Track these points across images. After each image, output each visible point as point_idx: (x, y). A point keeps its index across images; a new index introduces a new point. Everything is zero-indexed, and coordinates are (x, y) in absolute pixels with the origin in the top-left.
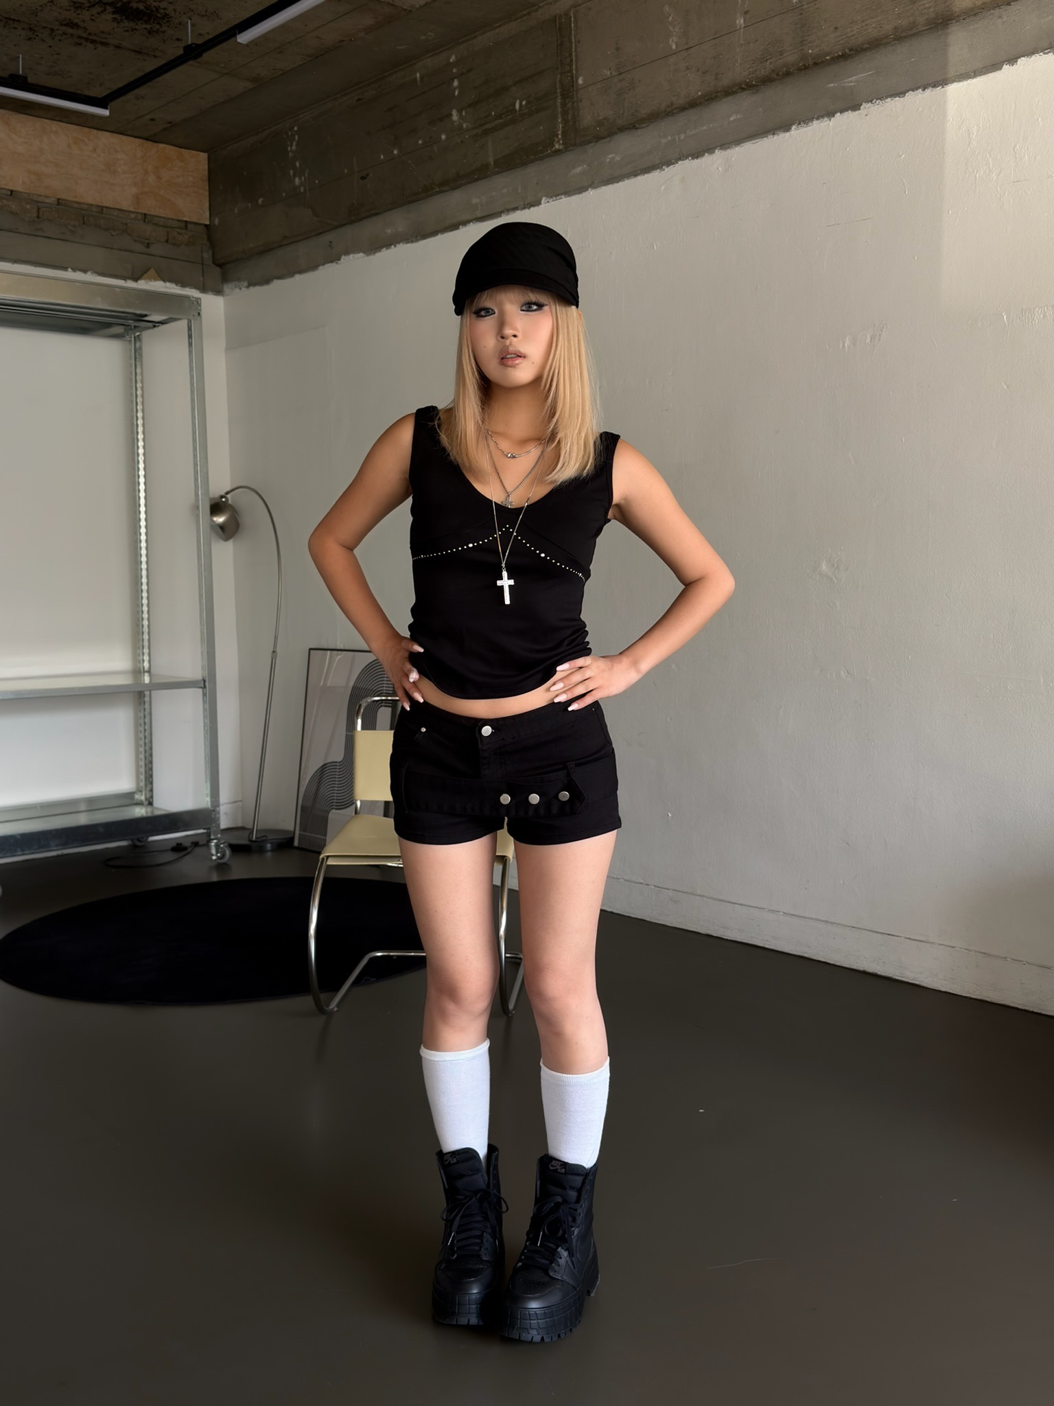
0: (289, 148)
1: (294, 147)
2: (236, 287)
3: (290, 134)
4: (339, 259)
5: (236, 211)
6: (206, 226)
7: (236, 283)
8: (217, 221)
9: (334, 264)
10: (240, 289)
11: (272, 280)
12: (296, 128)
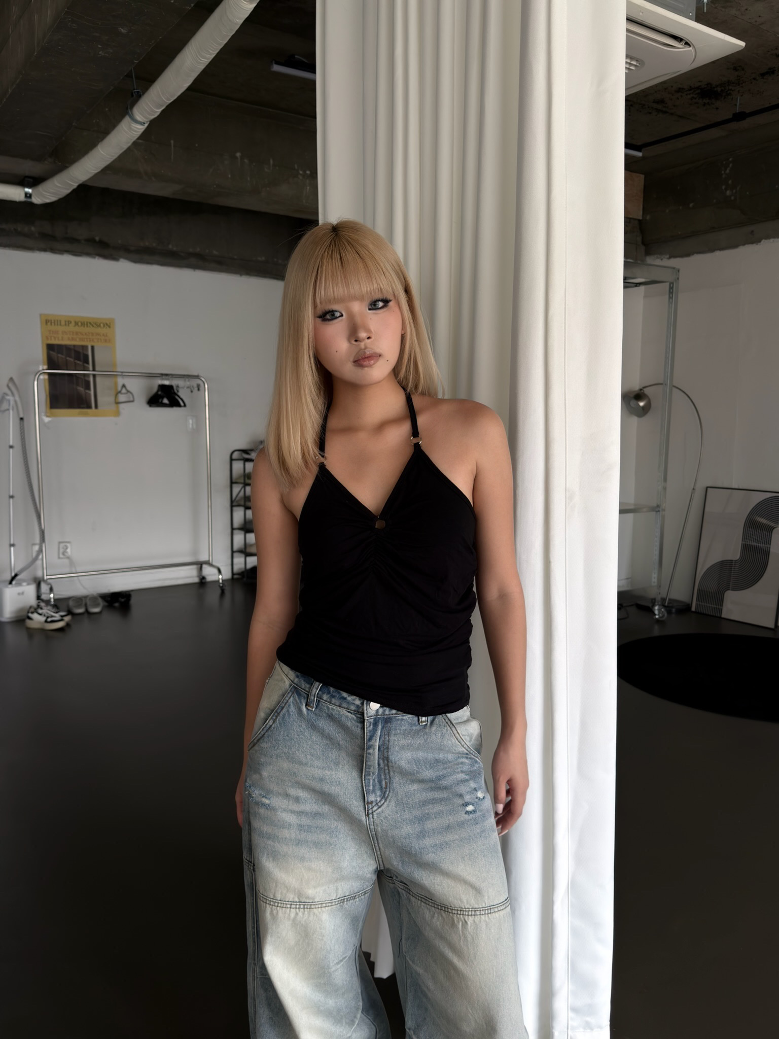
0: (723, 172)
1: (728, 171)
2: (657, 258)
3: (724, 162)
4: (760, 241)
5: (667, 211)
6: (639, 220)
7: (659, 256)
8: (648, 217)
9: (755, 245)
10: (662, 259)
11: (693, 254)
12: (730, 159)
